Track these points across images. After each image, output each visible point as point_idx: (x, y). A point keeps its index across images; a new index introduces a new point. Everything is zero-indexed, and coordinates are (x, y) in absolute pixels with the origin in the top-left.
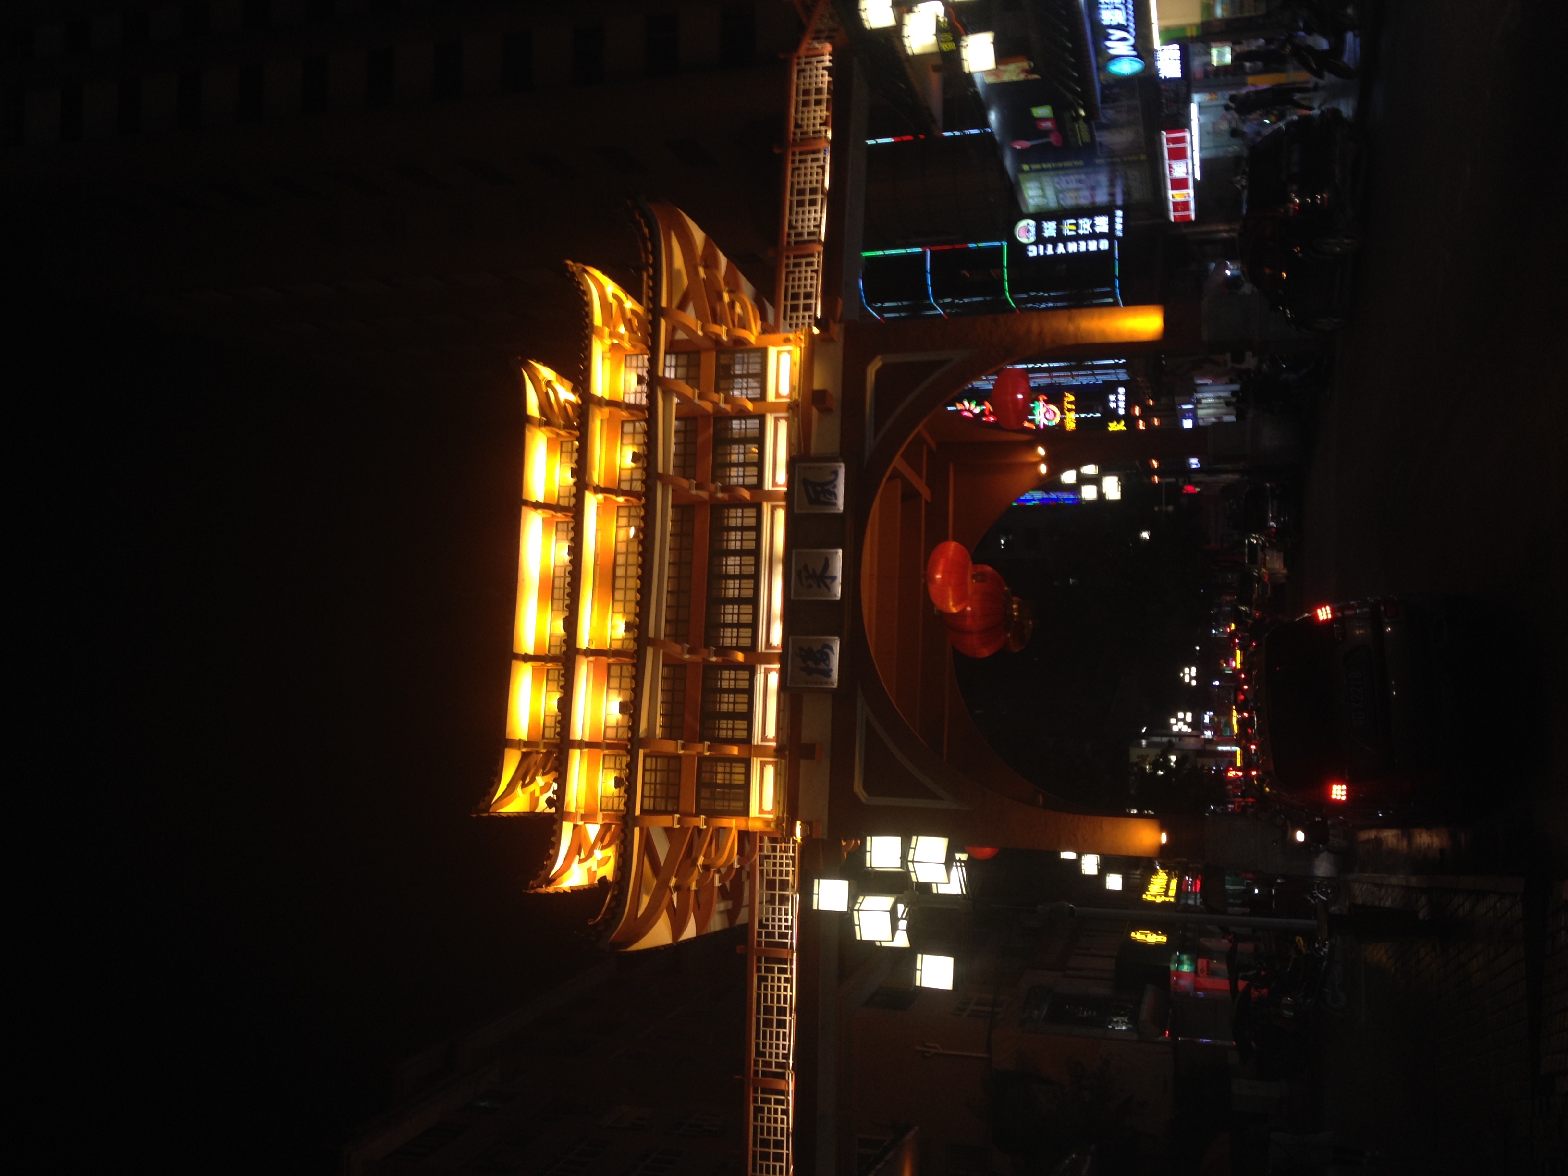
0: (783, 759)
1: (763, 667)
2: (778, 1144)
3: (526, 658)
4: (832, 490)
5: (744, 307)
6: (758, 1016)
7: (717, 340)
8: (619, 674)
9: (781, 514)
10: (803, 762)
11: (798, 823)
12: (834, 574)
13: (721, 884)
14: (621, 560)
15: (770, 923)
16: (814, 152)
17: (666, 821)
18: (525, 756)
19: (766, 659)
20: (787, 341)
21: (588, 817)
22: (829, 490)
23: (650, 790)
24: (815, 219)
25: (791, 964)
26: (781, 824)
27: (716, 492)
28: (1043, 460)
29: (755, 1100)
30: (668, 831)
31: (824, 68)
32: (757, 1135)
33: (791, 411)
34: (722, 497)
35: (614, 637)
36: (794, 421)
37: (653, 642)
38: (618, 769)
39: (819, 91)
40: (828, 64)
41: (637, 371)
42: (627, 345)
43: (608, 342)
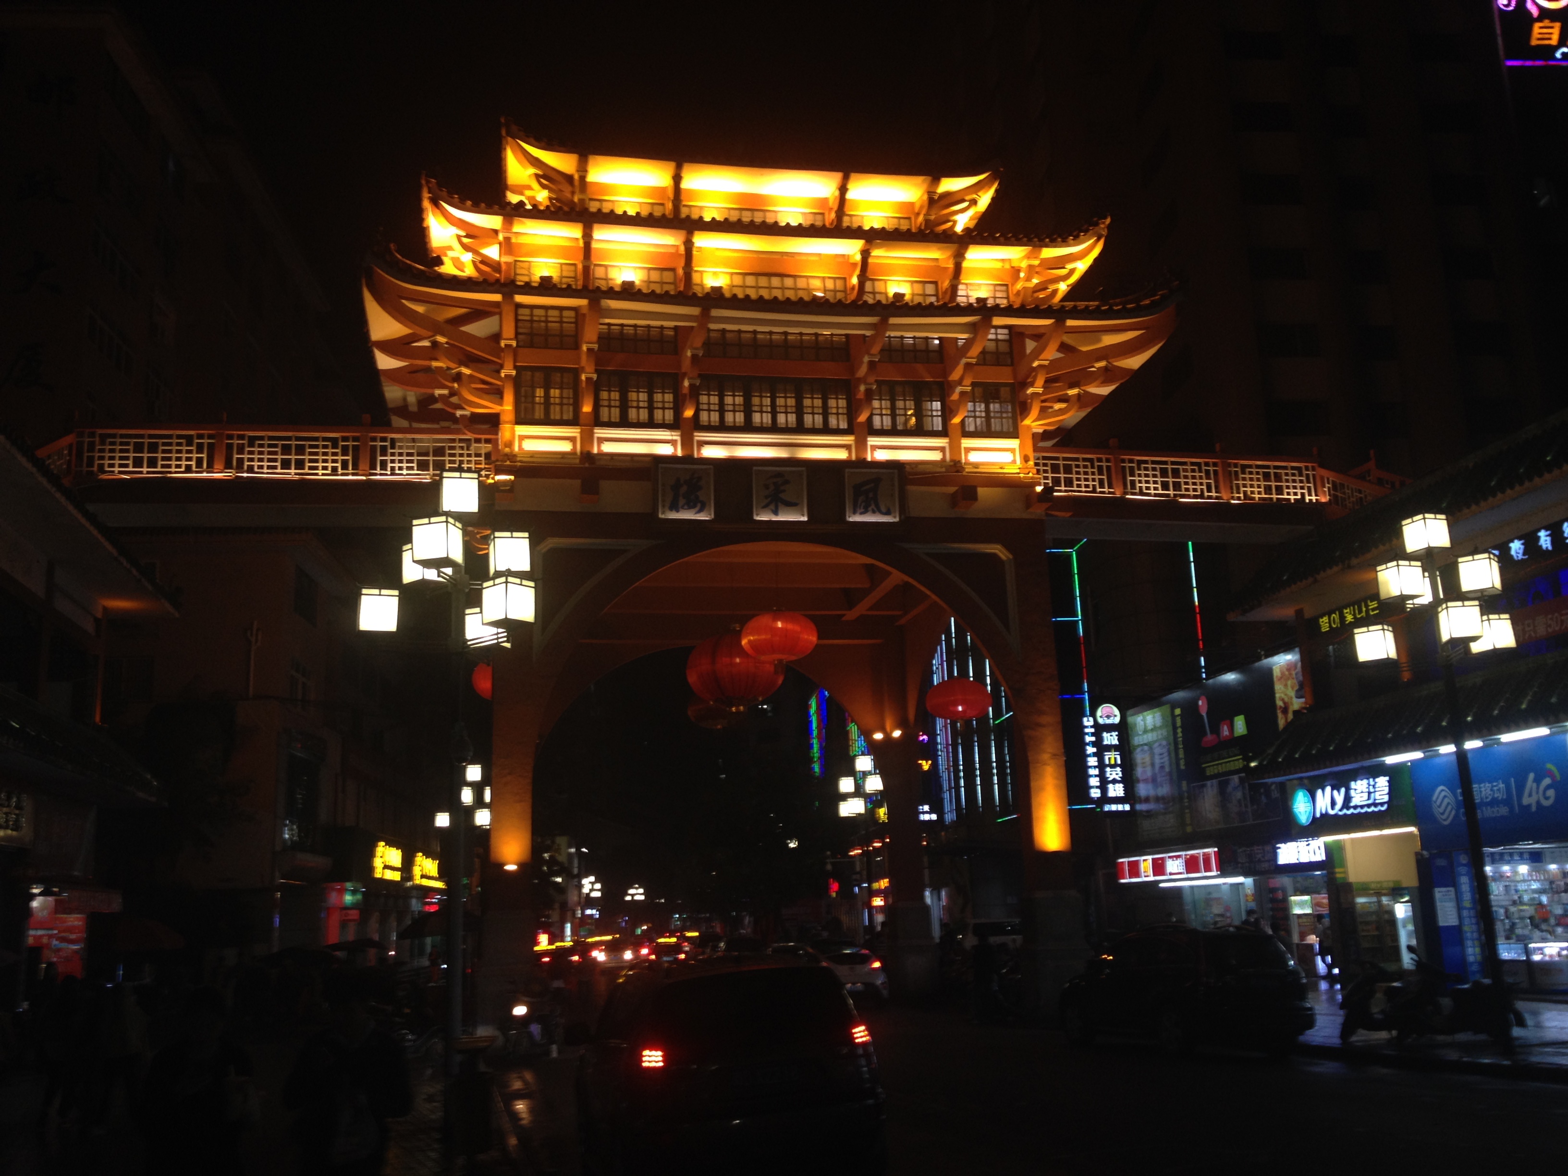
0: (580, 461)
1: (678, 438)
2: (152, 463)
3: (677, 179)
4: (870, 509)
5: (1061, 412)
6: (294, 439)
7: (1025, 385)
8: (665, 281)
9: (841, 455)
10: (577, 483)
11: (512, 477)
12: (780, 513)
13: (437, 396)
14: (789, 282)
15: (397, 451)
16: (1217, 488)
17: (509, 331)
18: (569, 178)
19: (687, 442)
20: (1026, 459)
21: (508, 246)
22: (870, 506)
23: (540, 316)
24: (1148, 488)
25: (353, 474)
26: (509, 459)
27: (866, 383)
28: (888, 736)
29: (200, 437)
30: (496, 337)
31: (1303, 495)
32: (162, 439)
33: (952, 464)
34: (860, 391)
35: (705, 275)
36: (942, 467)
37: (705, 316)
38: (561, 280)
39: (1279, 490)
40: (1307, 498)
41: (992, 297)
42: (1019, 286)
43: (1024, 264)
